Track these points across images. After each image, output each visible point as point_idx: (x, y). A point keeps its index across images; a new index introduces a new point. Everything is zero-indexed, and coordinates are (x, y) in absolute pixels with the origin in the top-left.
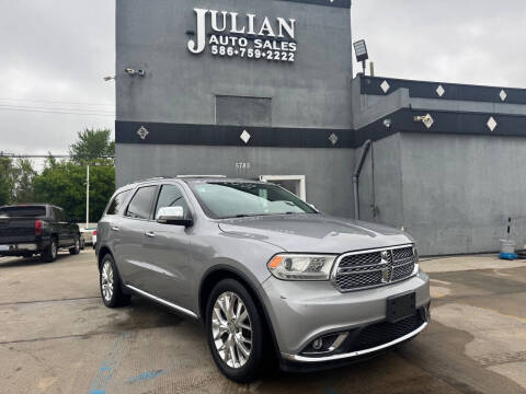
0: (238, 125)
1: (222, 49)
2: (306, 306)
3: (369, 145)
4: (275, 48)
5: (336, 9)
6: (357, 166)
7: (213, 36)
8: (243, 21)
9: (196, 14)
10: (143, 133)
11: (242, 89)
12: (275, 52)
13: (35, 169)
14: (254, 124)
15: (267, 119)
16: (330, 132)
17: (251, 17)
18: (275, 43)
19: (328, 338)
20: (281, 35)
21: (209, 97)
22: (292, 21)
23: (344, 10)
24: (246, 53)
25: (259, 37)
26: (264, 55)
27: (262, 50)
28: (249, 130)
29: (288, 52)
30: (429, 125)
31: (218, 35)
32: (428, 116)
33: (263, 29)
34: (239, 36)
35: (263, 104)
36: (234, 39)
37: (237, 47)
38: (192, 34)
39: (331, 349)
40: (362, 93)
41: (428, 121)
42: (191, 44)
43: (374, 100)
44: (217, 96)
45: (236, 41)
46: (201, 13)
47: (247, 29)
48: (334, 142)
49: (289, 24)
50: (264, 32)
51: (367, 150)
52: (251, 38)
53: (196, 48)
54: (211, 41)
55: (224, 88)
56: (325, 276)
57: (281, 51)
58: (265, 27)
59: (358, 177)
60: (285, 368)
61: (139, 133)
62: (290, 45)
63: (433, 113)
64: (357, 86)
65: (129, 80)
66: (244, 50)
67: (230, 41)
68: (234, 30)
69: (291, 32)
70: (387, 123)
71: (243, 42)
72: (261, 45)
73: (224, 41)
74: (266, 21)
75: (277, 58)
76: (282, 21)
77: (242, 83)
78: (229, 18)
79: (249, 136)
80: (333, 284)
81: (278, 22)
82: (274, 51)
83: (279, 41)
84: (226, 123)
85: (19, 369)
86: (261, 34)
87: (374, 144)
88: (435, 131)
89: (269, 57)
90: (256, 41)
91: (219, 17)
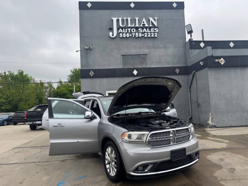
0: (132, 67)
1: (124, 34)
2: (135, 153)
3: (194, 73)
4: (148, 31)
5: (177, 10)
6: (190, 84)
7: (120, 29)
8: (133, 21)
9: (112, 20)
10: (91, 74)
11: (134, 51)
13: (54, 87)
14: (140, 67)
15: (145, 64)
16: (176, 68)
17: (137, 19)
18: (148, 29)
19: (145, 166)
20: (151, 25)
21: (119, 56)
22: (156, 18)
23: (181, 10)
24: (135, 35)
25: (141, 27)
26: (143, 35)
27: (142, 33)
28: (137, 69)
29: (154, 33)
30: (222, 63)
31: (122, 28)
32: (222, 59)
33: (142, 23)
34: (132, 28)
35: (143, 57)
36: (129, 29)
37: (131, 33)
38: (111, 29)
39: (146, 170)
40: (191, 48)
41: (222, 61)
42: (111, 34)
43: (196, 52)
44: (122, 55)
45: (131, 30)
46: (115, 20)
47: (135, 24)
48: (178, 72)
49: (155, 20)
50: (143, 25)
51: (193, 76)
52: (137, 28)
53: (113, 35)
54: (119, 31)
55: (126, 52)
56: (144, 142)
57: (151, 33)
58: (144, 22)
59: (190, 88)
60: (128, 177)
61: (90, 74)
62: (155, 29)
63: (224, 57)
64: (188, 46)
65: (86, 51)
66: (134, 34)
67: (128, 30)
68: (129, 25)
69: (156, 24)
70: (201, 63)
71: (133, 30)
72: (141, 31)
73: (125, 31)
74: (144, 20)
75: (149, 36)
76: (151, 19)
77: (133, 49)
78: (127, 20)
79: (137, 72)
80: (147, 145)
81: (149, 19)
82: (147, 33)
83: (150, 28)
84: (126, 67)
85: (38, 173)
86: (141, 26)
87: (197, 73)
88: (226, 66)
89: (146, 36)
90: (139, 30)
91: (123, 20)
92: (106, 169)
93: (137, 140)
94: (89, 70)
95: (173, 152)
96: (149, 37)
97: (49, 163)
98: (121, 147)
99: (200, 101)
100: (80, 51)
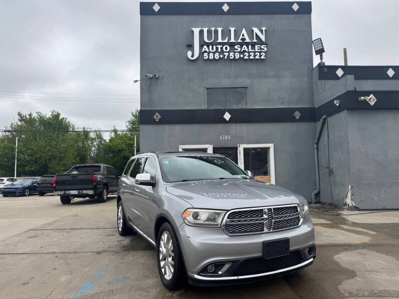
0: (222, 108)
1: (211, 55)
2: (202, 243)
3: (325, 119)
4: (250, 50)
5: (299, 16)
6: (317, 135)
7: (205, 47)
8: (227, 33)
9: (193, 31)
10: (157, 117)
11: (225, 82)
12: (251, 53)
14: (235, 107)
15: (244, 103)
16: (294, 110)
17: (232, 30)
18: (250, 46)
19: (218, 265)
20: (255, 40)
21: (202, 90)
22: (264, 29)
23: (306, 16)
24: (229, 56)
25: (239, 43)
26: (242, 56)
27: (240, 53)
28: (230, 112)
29: (260, 52)
30: (372, 103)
31: (208, 45)
32: (372, 96)
33: (241, 37)
34: (223, 44)
35: (241, 92)
36: (219, 47)
37: (222, 52)
38: (190, 47)
39: (220, 273)
40: (320, 79)
41: (372, 100)
42: (189, 54)
43: (330, 83)
44: (207, 89)
45: (222, 48)
46: (196, 31)
48: (298, 117)
49: (261, 31)
50: (242, 39)
51: (324, 124)
52: (232, 45)
53: (193, 56)
54: (204, 50)
55: (212, 83)
56: (218, 225)
57: (255, 52)
58: (243, 35)
59: (318, 144)
60: (190, 282)
61: (155, 117)
62: (262, 47)
63: (375, 93)
64: (316, 74)
65: (149, 82)
66: (227, 54)
67: (217, 48)
68: (220, 40)
69: (263, 37)
70: (337, 103)
71: (226, 48)
72: (239, 49)
73: (213, 49)
74: (244, 31)
75: (252, 57)
76: (256, 30)
77: (225, 78)
78: (216, 32)
79: (230, 116)
80: (223, 230)
81: (253, 31)
82: (249, 52)
83: (253, 45)
84: (213, 107)
85: (55, 269)
86: (240, 41)
87: (329, 119)
88: (377, 108)
89: (246, 57)
90: (236, 47)
91: (209, 32)
92: (160, 268)
93: (206, 223)
94: (154, 112)
95: (266, 245)
96: (251, 59)
97: (76, 255)
98: (181, 233)
99: (333, 166)
100: (141, 81)
